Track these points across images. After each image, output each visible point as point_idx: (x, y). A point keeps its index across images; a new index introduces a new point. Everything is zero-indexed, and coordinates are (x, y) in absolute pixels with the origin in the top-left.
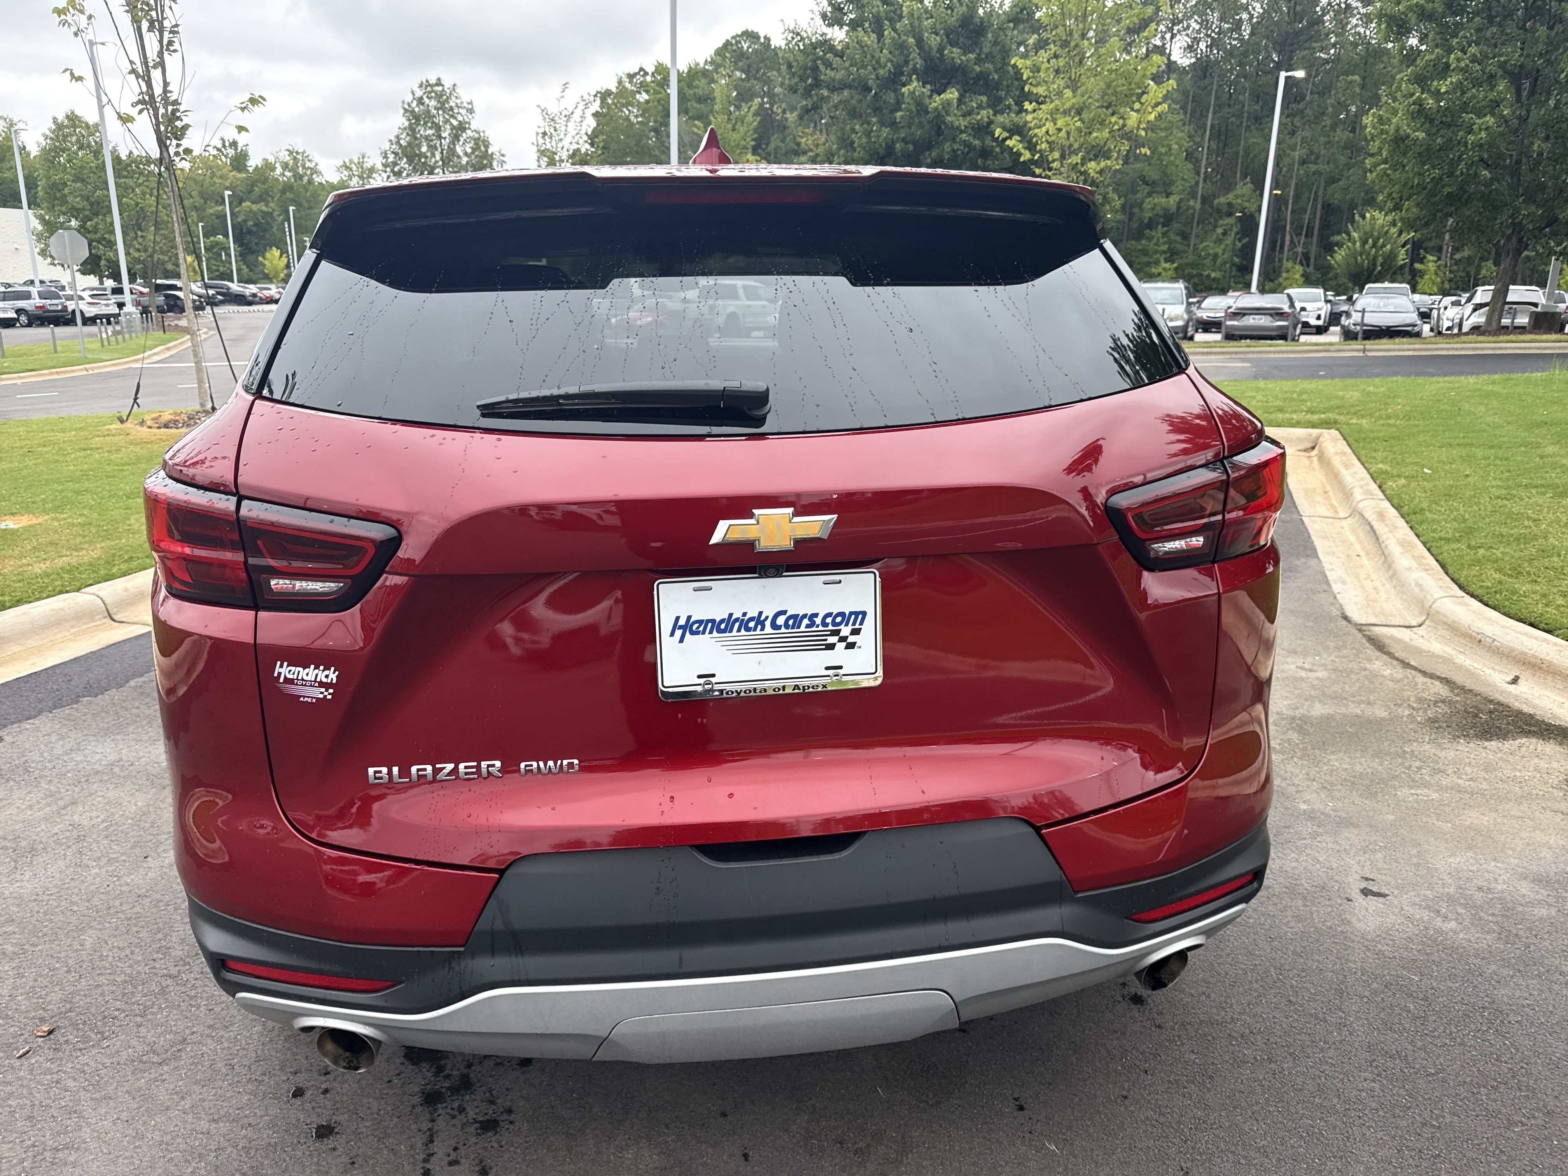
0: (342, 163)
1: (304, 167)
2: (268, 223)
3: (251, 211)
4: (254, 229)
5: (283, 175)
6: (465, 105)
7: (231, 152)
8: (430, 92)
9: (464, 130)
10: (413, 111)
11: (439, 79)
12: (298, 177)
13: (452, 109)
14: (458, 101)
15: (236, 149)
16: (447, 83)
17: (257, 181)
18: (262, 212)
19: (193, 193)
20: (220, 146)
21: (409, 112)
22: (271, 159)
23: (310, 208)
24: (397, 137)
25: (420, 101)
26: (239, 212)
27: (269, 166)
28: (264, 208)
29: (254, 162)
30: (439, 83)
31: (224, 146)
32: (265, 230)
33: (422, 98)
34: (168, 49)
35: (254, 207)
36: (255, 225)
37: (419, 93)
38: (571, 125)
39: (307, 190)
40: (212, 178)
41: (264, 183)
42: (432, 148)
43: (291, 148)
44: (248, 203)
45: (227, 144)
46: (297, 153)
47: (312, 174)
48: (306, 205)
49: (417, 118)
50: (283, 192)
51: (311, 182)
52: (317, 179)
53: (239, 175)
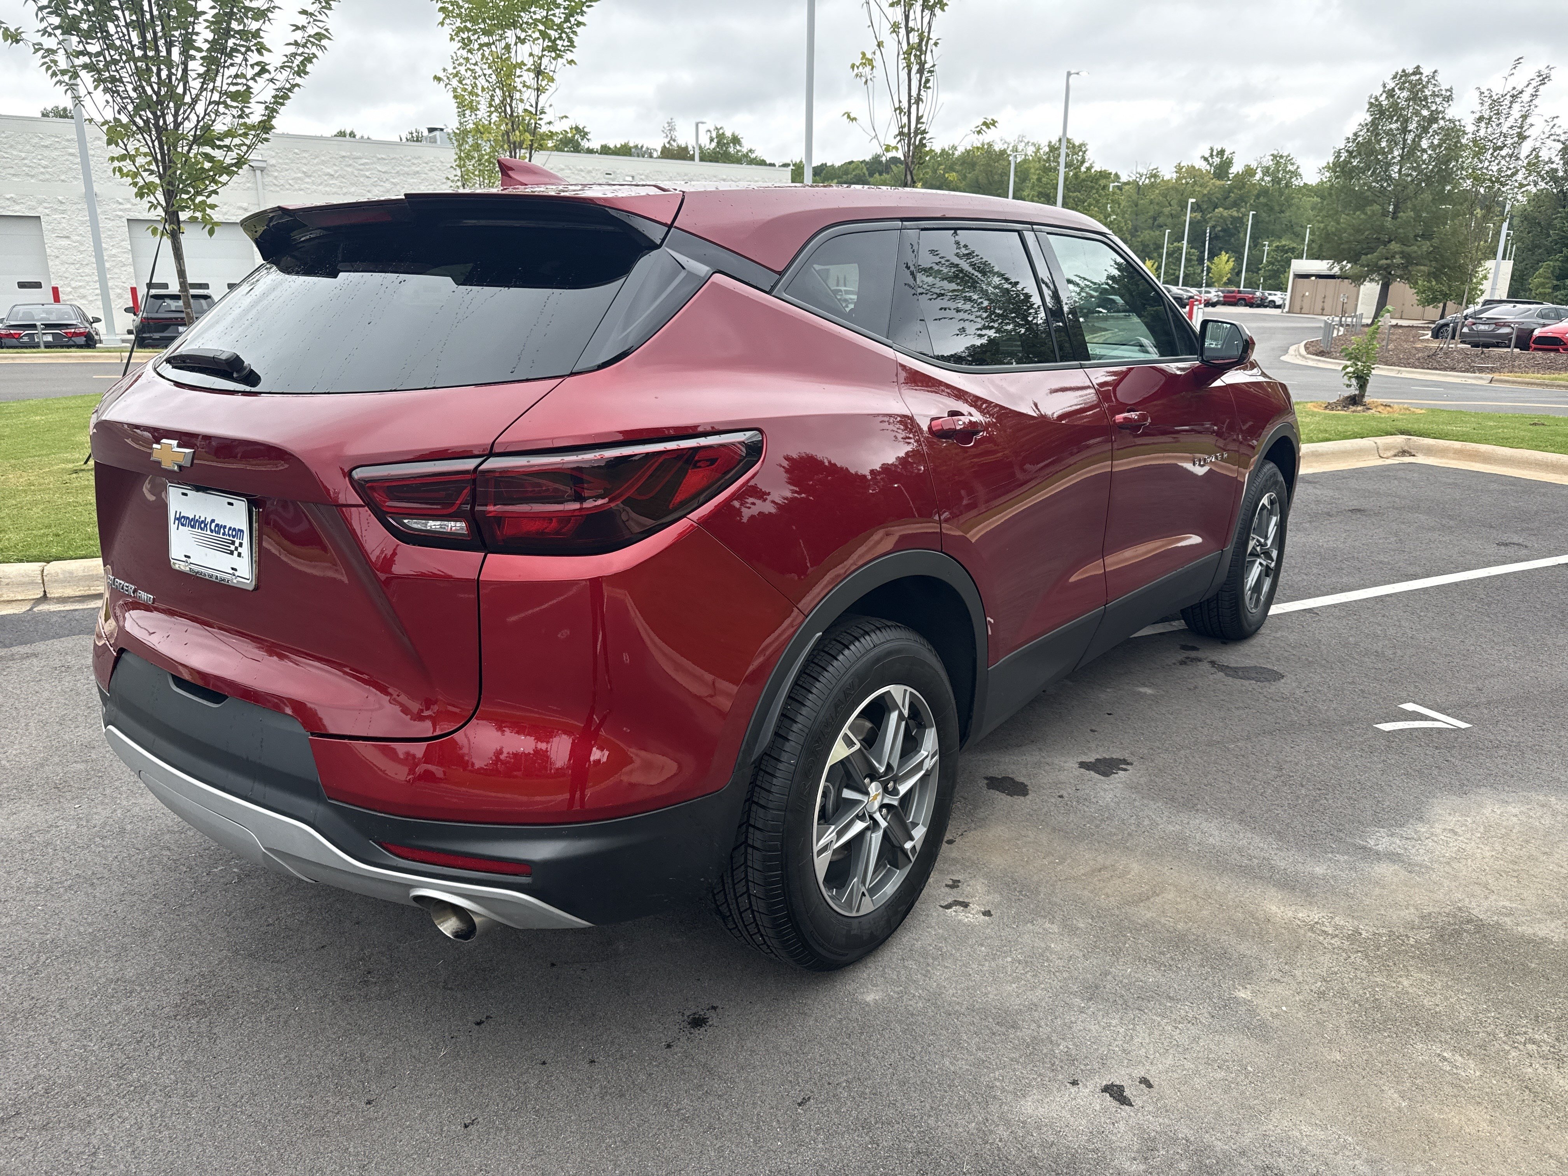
0: (1325, 164)
1: (1285, 171)
2: (1236, 228)
3: (1222, 217)
4: (1221, 234)
5: (1262, 179)
6: (1444, 92)
7: (1217, 160)
8: (1404, 83)
9: (1436, 120)
10: (1381, 105)
11: (1418, 67)
12: (1276, 181)
13: (1426, 98)
14: (1436, 89)
15: (1222, 158)
16: (1426, 71)
17: (1235, 187)
18: (1232, 217)
19: (1172, 203)
20: (1207, 155)
21: (1375, 107)
22: (1254, 165)
23: (1282, 212)
24: (1355, 134)
25: (1390, 94)
26: (1211, 218)
27: (1249, 172)
28: (1235, 214)
29: (1236, 168)
30: (1417, 71)
31: (1212, 155)
32: (1232, 235)
33: (1393, 90)
34: (925, 87)
35: (1226, 213)
36: (1223, 230)
37: (1391, 85)
38: (1516, 107)
39: (1281, 194)
40: (1193, 186)
41: (1240, 189)
42: (1393, 142)
43: (1276, 153)
44: (1221, 209)
45: (1214, 153)
46: (1281, 157)
47: (1291, 178)
48: (1277, 208)
49: (1382, 112)
50: (1258, 196)
51: (1287, 186)
52: (1296, 182)
53: (1218, 183)
